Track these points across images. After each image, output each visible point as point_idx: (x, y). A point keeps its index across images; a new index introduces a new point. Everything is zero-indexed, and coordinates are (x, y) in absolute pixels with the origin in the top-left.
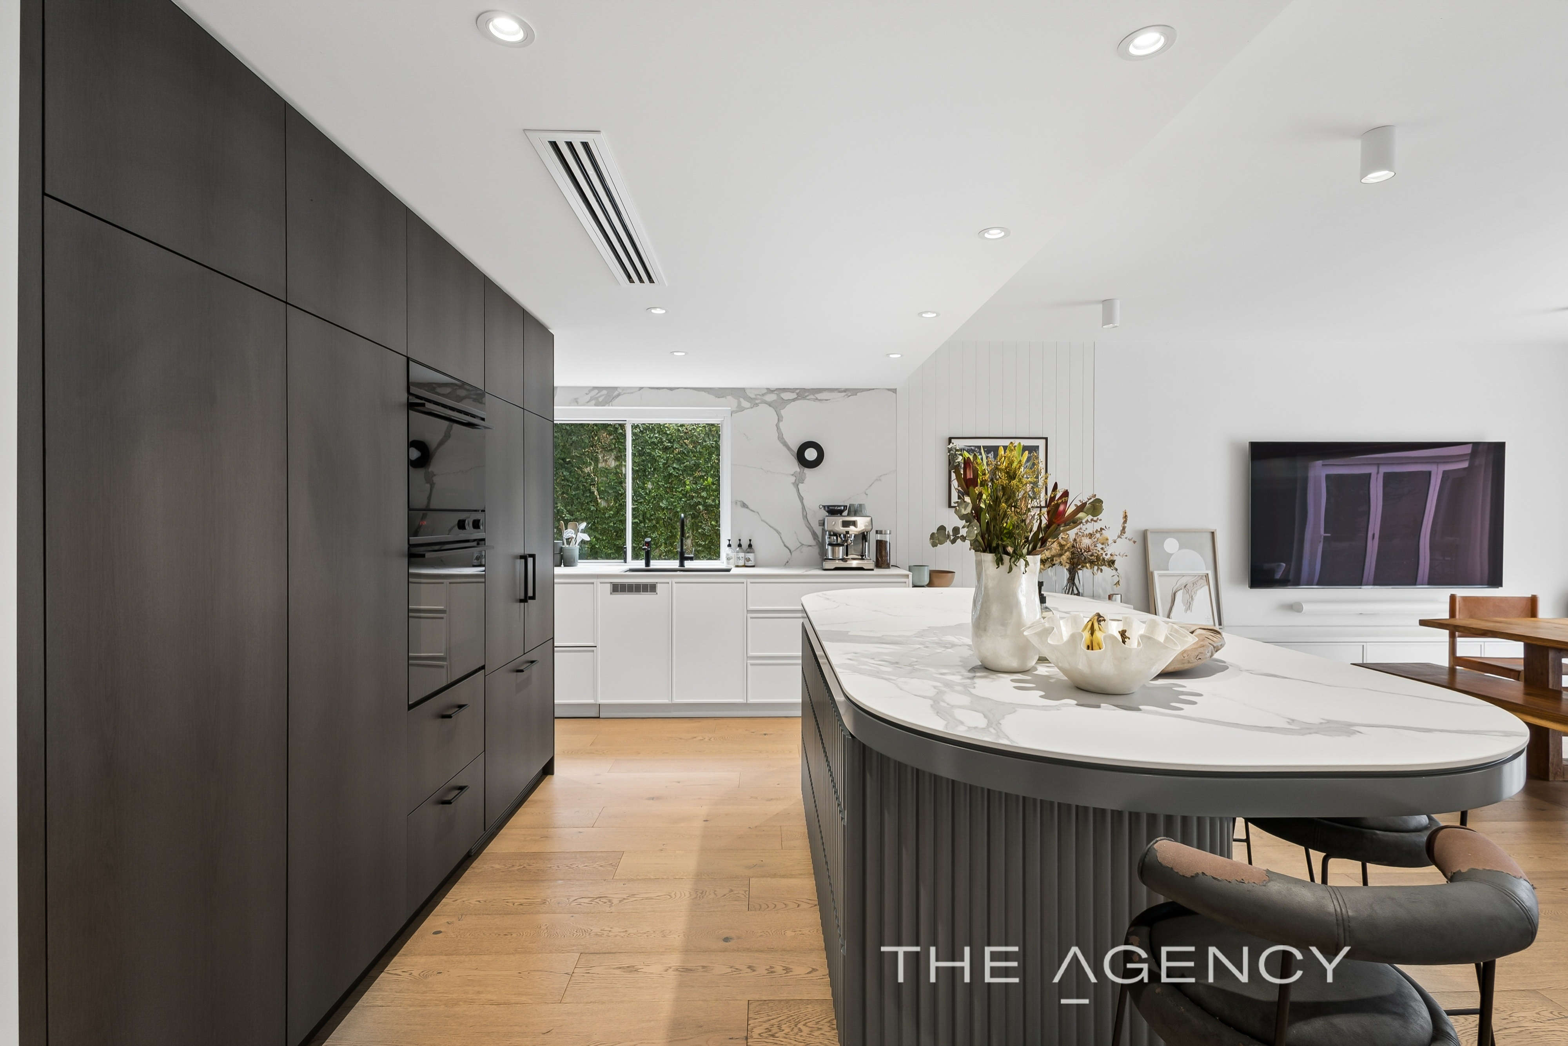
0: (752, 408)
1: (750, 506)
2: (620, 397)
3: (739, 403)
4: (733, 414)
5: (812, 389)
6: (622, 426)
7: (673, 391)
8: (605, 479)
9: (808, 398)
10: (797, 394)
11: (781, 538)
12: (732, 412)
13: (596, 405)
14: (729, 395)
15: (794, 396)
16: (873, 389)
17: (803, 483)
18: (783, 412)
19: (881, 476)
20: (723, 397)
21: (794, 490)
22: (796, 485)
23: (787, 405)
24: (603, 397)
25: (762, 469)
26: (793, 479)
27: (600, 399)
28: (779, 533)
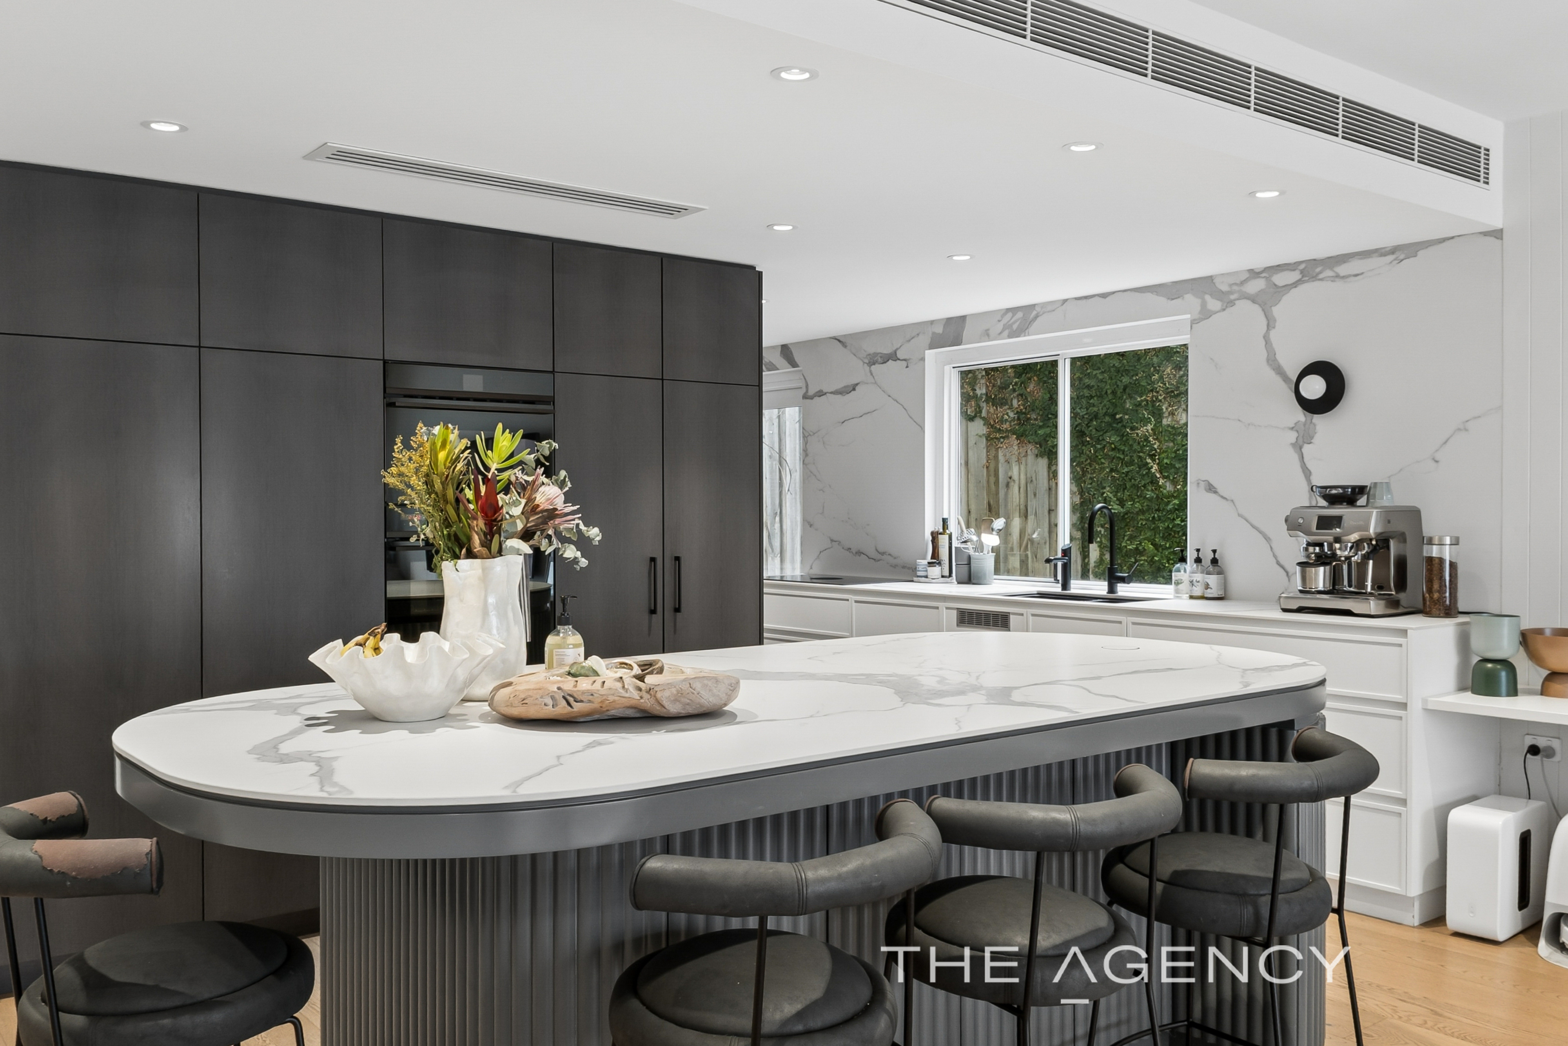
0: (1224, 310)
1: (1218, 490)
2: (1039, 319)
3: (1204, 304)
4: (1194, 326)
5: (1329, 258)
6: (1053, 365)
7: (1107, 299)
8: (1171, 444)
9: (1321, 276)
10: (1302, 272)
11: (1271, 548)
12: (1193, 322)
13: (1010, 337)
14: (1188, 293)
15: (1295, 276)
16: (1453, 238)
17: (1311, 443)
18: (1276, 311)
19: (1467, 421)
20: (1179, 297)
21: (1295, 457)
22: (1298, 447)
23: (1283, 295)
24: (1018, 323)
25: (1239, 420)
26: (1292, 436)
27: (1015, 327)
28: (1267, 539)
